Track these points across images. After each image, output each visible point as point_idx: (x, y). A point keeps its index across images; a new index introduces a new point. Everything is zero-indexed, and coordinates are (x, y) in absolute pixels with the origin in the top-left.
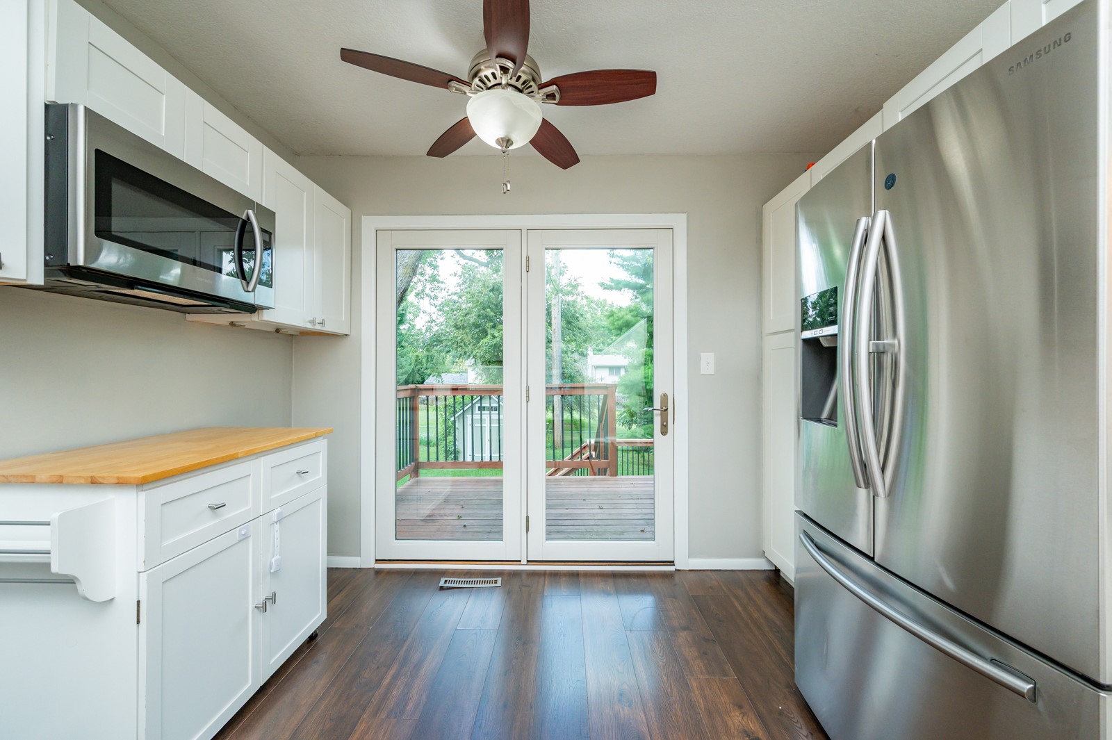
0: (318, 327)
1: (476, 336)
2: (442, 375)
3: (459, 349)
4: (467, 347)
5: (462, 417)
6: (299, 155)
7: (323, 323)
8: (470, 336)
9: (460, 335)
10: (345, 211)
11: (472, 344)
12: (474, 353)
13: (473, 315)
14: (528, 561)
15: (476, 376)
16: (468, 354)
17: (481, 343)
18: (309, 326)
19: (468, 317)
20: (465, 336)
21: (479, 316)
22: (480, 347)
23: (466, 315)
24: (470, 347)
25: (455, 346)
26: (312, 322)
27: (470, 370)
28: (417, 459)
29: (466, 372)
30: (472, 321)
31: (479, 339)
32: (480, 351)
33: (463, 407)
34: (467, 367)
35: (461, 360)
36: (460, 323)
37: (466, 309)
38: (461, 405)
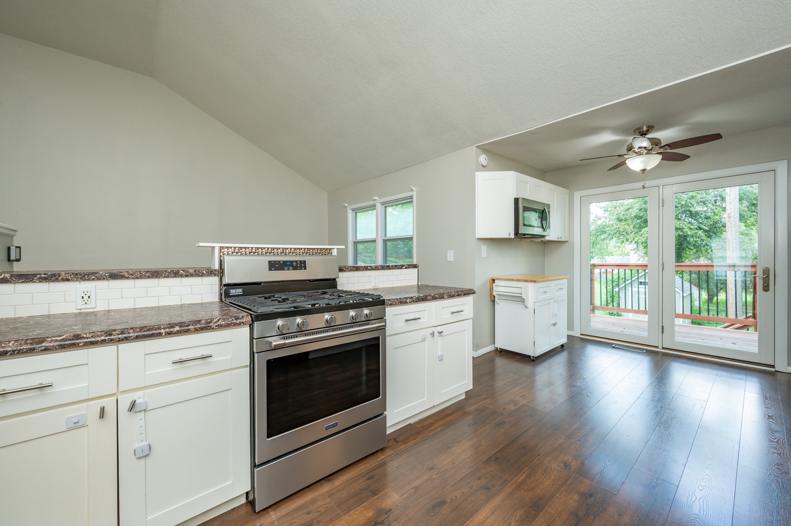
0: (560, 240)
1: (637, 226)
2: (606, 257)
3: (621, 237)
4: (628, 235)
5: (624, 288)
6: (546, 172)
7: (561, 238)
8: (632, 226)
9: (622, 226)
10: (567, 191)
11: (634, 233)
12: (636, 240)
13: (635, 209)
14: (663, 348)
15: (638, 258)
16: (630, 240)
17: (642, 231)
18: (557, 240)
19: (631, 210)
20: (627, 227)
21: (641, 209)
22: (642, 234)
23: (628, 210)
24: (632, 235)
25: (617, 235)
26: (558, 238)
27: (632, 253)
28: (593, 304)
29: (628, 254)
30: (634, 214)
31: (640, 228)
32: (641, 238)
33: (625, 282)
34: (629, 251)
35: (623, 245)
36: (621, 217)
37: (628, 205)
38: (624, 280)
